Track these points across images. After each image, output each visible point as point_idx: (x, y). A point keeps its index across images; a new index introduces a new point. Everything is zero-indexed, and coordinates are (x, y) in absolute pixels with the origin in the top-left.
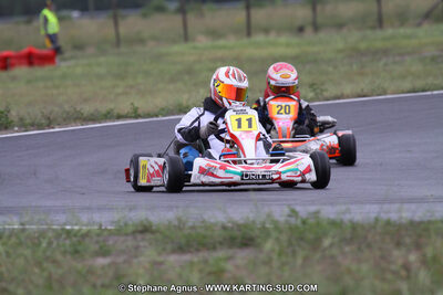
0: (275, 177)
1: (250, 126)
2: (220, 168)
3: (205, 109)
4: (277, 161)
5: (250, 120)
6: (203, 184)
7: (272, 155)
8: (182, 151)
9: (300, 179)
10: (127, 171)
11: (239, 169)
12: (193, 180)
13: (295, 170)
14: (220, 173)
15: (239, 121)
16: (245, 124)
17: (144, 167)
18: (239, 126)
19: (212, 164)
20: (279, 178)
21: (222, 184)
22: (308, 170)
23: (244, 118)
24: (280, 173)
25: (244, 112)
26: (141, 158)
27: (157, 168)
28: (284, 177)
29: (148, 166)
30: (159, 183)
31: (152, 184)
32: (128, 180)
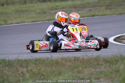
0: (89, 47)
1: (77, 31)
2: (72, 44)
3: (54, 25)
4: (88, 42)
6: (66, 50)
7: (86, 40)
8: (51, 39)
9: (96, 47)
10: (28, 46)
11: (77, 44)
12: (62, 48)
13: (95, 45)
14: (72, 46)
15: (73, 29)
16: (75, 30)
17: (37, 44)
18: (74, 31)
19: (69, 43)
20: (90, 47)
21: (73, 49)
24: (90, 46)
25: (74, 26)
26: (35, 42)
27: (44, 44)
28: (92, 47)
29: (39, 44)
30: (46, 49)
31: (42, 50)
32: (28, 49)
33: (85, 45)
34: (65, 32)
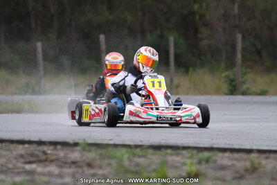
0: (178, 119)
1: (160, 86)
2: (144, 112)
3: (129, 73)
4: (179, 109)
5: (160, 82)
6: (132, 122)
7: (175, 105)
8: (113, 101)
9: (193, 121)
10: (73, 113)
11: (155, 113)
13: (190, 116)
14: (144, 115)
15: (153, 82)
16: (157, 85)
17: (87, 110)
18: (153, 86)
19: (138, 109)
20: (181, 120)
21: (145, 123)
22: (198, 116)
23: (156, 81)
24: (181, 117)
25: (156, 77)
26: (84, 105)
27: (97, 111)
28: (184, 120)
29: (90, 110)
30: (99, 121)
31: (93, 121)
32: (73, 118)
33: (169, 115)
34: (140, 89)
